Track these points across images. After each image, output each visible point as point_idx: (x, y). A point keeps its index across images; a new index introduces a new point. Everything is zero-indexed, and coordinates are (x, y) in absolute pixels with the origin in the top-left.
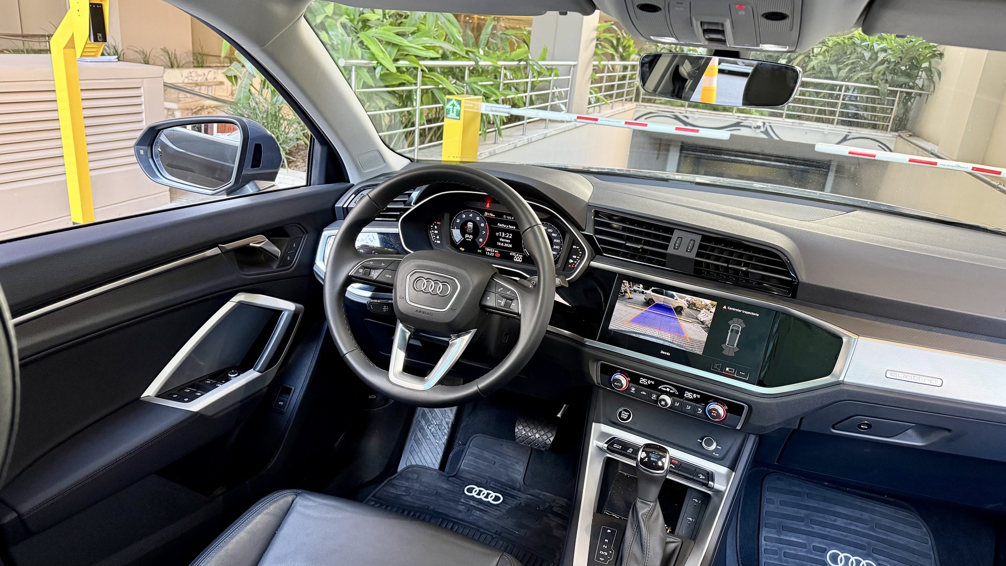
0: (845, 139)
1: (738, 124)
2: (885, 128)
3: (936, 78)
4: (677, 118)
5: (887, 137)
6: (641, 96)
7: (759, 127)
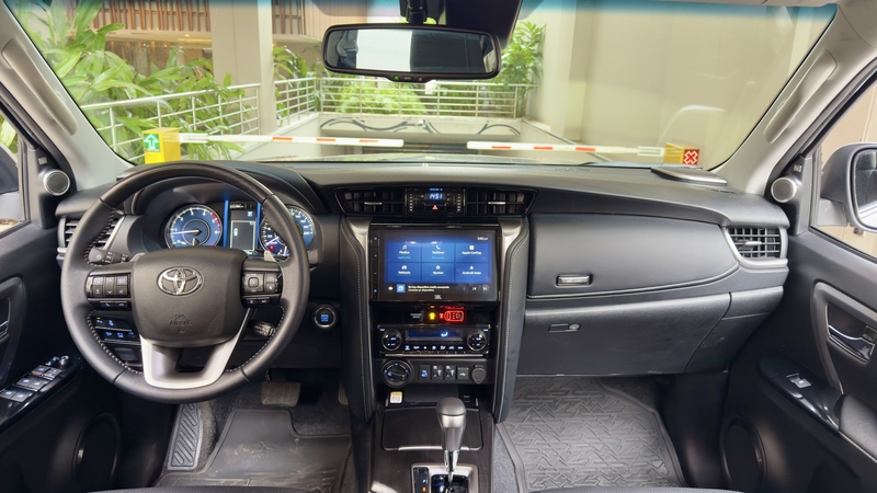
0: (485, 127)
1: (404, 124)
3: (540, 74)
5: (514, 122)
7: (421, 125)
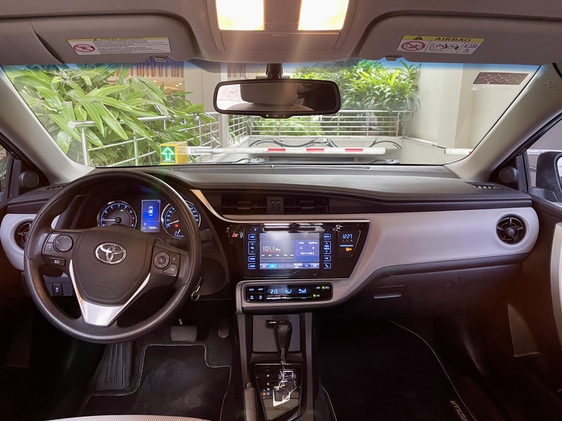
0: (374, 143)
1: (312, 142)
2: (394, 135)
3: (416, 103)
4: (275, 142)
5: (396, 139)
6: (252, 131)
7: (325, 142)
